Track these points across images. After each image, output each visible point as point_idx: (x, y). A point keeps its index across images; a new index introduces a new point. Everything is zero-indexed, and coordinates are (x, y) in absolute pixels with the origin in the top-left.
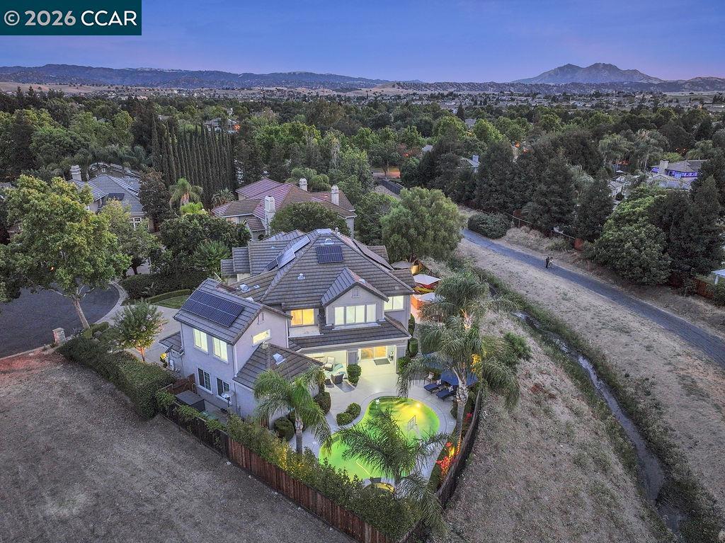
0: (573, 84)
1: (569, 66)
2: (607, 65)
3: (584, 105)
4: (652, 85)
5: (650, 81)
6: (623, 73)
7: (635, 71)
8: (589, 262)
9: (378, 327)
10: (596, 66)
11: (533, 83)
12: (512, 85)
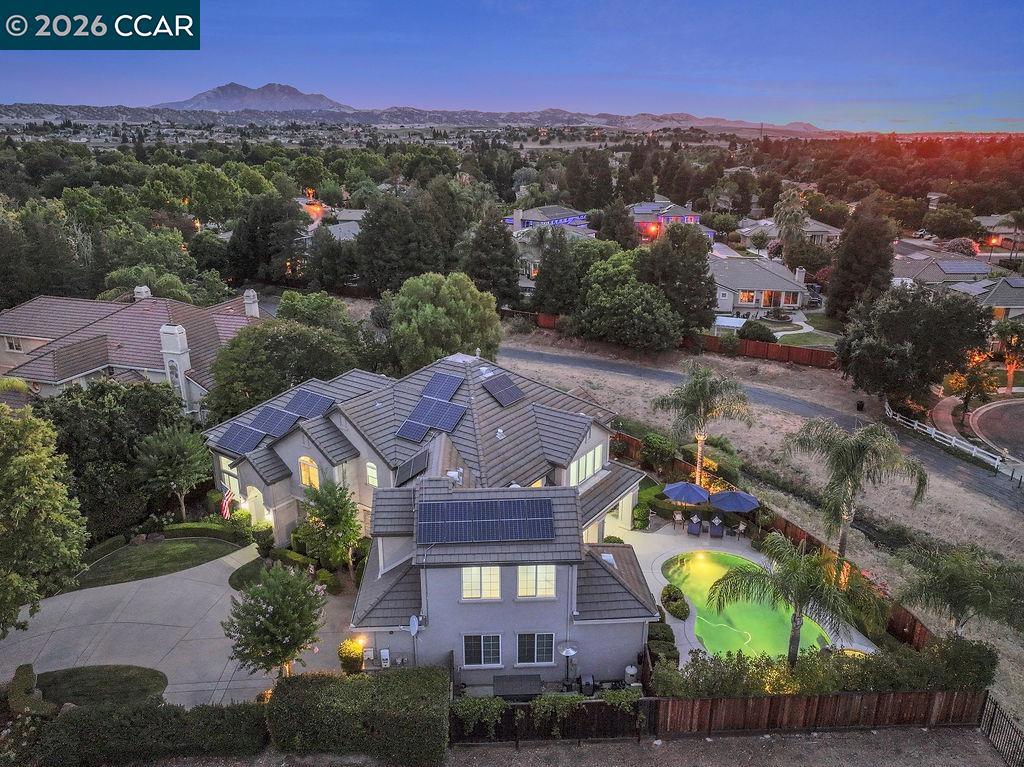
0: (246, 111)
1: (232, 86)
2: (284, 87)
3: (290, 142)
4: (344, 115)
5: (342, 110)
6: (307, 98)
7: (321, 97)
8: (575, 340)
9: (611, 476)
10: (270, 87)
11: (188, 108)
12: (156, 111)
